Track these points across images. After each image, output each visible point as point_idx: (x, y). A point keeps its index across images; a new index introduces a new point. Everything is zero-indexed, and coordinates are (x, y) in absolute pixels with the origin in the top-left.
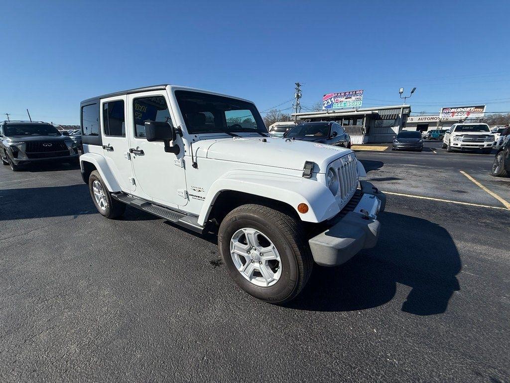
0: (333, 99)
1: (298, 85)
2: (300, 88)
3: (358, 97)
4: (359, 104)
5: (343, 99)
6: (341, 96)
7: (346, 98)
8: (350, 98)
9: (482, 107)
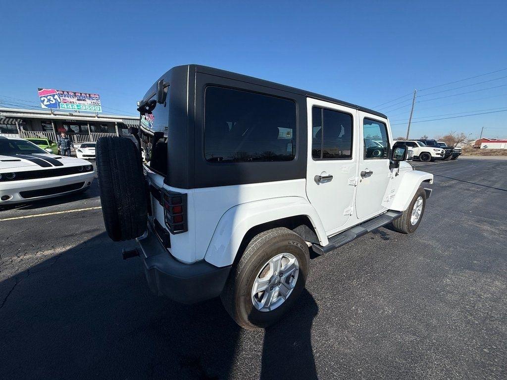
0: (56, 97)
3: (95, 101)
4: (98, 109)
5: (75, 100)
6: (68, 95)
7: (78, 100)
8: (84, 100)
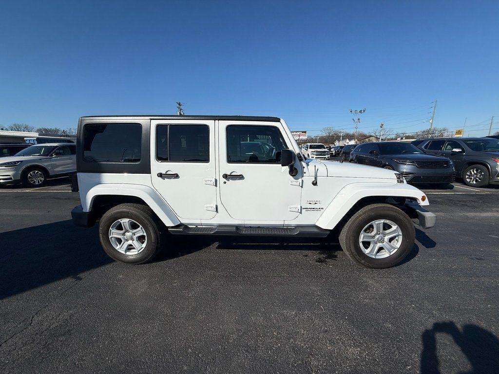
1: (180, 104)
2: (181, 107)
9: (305, 132)
